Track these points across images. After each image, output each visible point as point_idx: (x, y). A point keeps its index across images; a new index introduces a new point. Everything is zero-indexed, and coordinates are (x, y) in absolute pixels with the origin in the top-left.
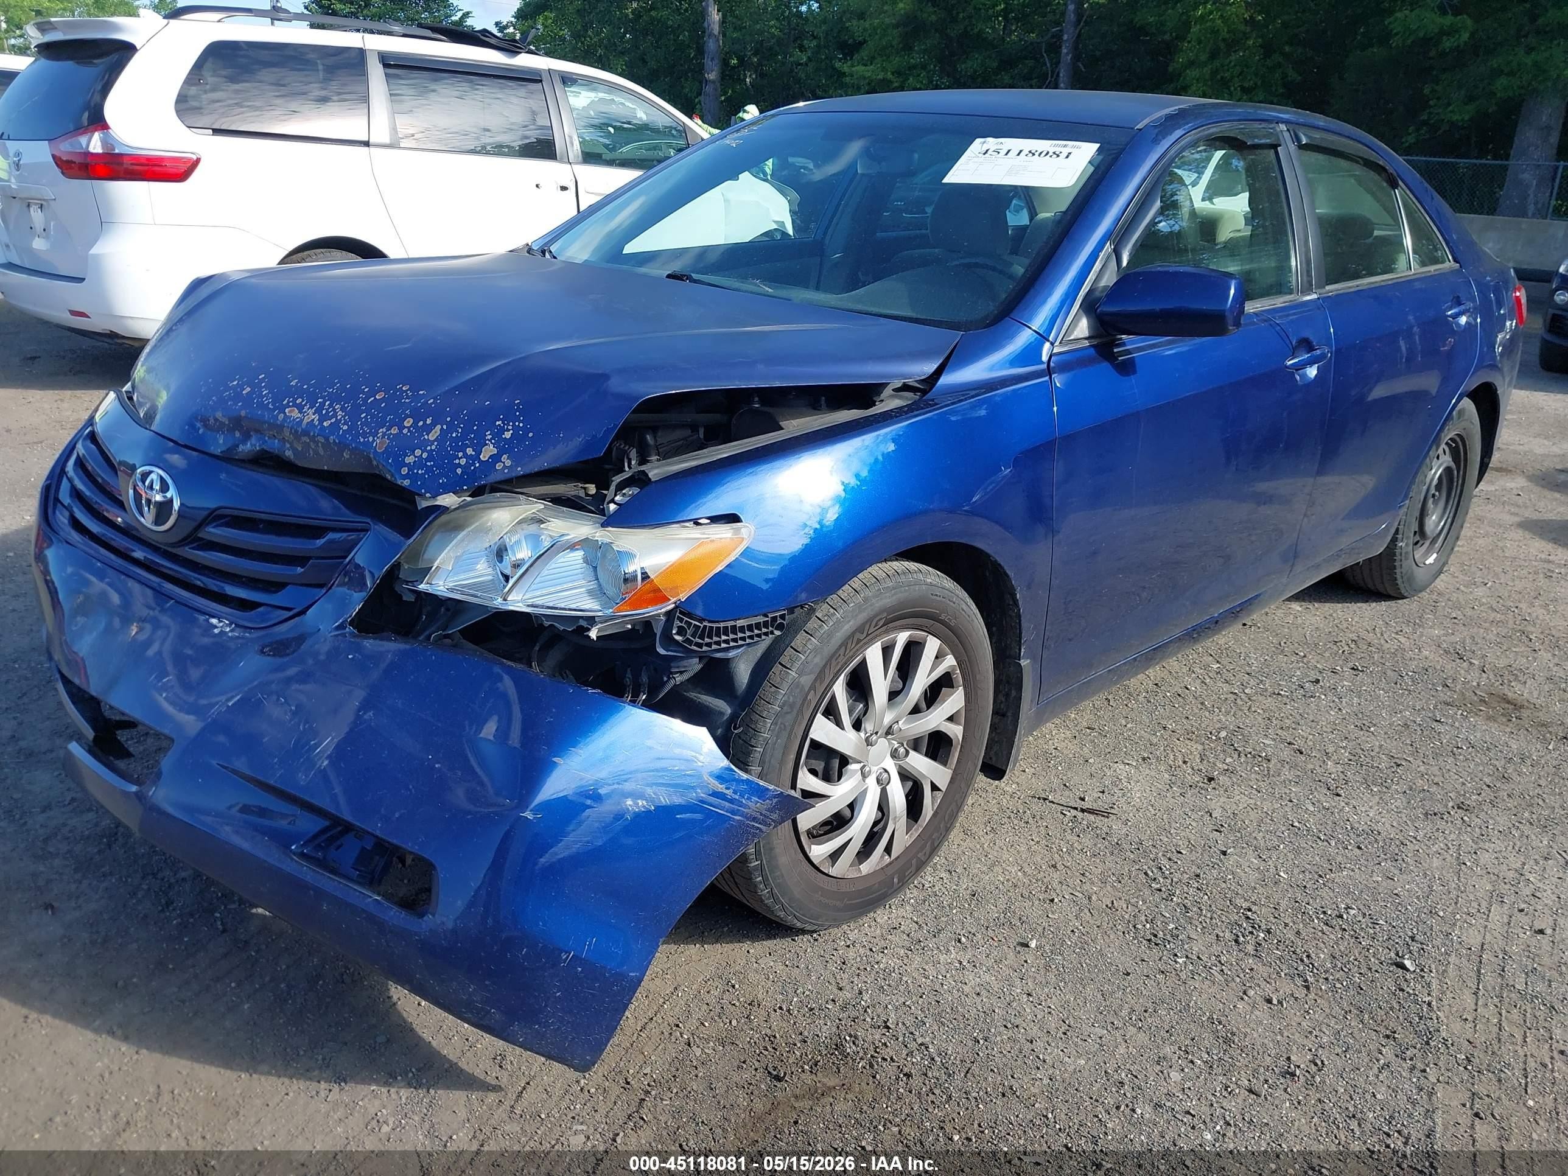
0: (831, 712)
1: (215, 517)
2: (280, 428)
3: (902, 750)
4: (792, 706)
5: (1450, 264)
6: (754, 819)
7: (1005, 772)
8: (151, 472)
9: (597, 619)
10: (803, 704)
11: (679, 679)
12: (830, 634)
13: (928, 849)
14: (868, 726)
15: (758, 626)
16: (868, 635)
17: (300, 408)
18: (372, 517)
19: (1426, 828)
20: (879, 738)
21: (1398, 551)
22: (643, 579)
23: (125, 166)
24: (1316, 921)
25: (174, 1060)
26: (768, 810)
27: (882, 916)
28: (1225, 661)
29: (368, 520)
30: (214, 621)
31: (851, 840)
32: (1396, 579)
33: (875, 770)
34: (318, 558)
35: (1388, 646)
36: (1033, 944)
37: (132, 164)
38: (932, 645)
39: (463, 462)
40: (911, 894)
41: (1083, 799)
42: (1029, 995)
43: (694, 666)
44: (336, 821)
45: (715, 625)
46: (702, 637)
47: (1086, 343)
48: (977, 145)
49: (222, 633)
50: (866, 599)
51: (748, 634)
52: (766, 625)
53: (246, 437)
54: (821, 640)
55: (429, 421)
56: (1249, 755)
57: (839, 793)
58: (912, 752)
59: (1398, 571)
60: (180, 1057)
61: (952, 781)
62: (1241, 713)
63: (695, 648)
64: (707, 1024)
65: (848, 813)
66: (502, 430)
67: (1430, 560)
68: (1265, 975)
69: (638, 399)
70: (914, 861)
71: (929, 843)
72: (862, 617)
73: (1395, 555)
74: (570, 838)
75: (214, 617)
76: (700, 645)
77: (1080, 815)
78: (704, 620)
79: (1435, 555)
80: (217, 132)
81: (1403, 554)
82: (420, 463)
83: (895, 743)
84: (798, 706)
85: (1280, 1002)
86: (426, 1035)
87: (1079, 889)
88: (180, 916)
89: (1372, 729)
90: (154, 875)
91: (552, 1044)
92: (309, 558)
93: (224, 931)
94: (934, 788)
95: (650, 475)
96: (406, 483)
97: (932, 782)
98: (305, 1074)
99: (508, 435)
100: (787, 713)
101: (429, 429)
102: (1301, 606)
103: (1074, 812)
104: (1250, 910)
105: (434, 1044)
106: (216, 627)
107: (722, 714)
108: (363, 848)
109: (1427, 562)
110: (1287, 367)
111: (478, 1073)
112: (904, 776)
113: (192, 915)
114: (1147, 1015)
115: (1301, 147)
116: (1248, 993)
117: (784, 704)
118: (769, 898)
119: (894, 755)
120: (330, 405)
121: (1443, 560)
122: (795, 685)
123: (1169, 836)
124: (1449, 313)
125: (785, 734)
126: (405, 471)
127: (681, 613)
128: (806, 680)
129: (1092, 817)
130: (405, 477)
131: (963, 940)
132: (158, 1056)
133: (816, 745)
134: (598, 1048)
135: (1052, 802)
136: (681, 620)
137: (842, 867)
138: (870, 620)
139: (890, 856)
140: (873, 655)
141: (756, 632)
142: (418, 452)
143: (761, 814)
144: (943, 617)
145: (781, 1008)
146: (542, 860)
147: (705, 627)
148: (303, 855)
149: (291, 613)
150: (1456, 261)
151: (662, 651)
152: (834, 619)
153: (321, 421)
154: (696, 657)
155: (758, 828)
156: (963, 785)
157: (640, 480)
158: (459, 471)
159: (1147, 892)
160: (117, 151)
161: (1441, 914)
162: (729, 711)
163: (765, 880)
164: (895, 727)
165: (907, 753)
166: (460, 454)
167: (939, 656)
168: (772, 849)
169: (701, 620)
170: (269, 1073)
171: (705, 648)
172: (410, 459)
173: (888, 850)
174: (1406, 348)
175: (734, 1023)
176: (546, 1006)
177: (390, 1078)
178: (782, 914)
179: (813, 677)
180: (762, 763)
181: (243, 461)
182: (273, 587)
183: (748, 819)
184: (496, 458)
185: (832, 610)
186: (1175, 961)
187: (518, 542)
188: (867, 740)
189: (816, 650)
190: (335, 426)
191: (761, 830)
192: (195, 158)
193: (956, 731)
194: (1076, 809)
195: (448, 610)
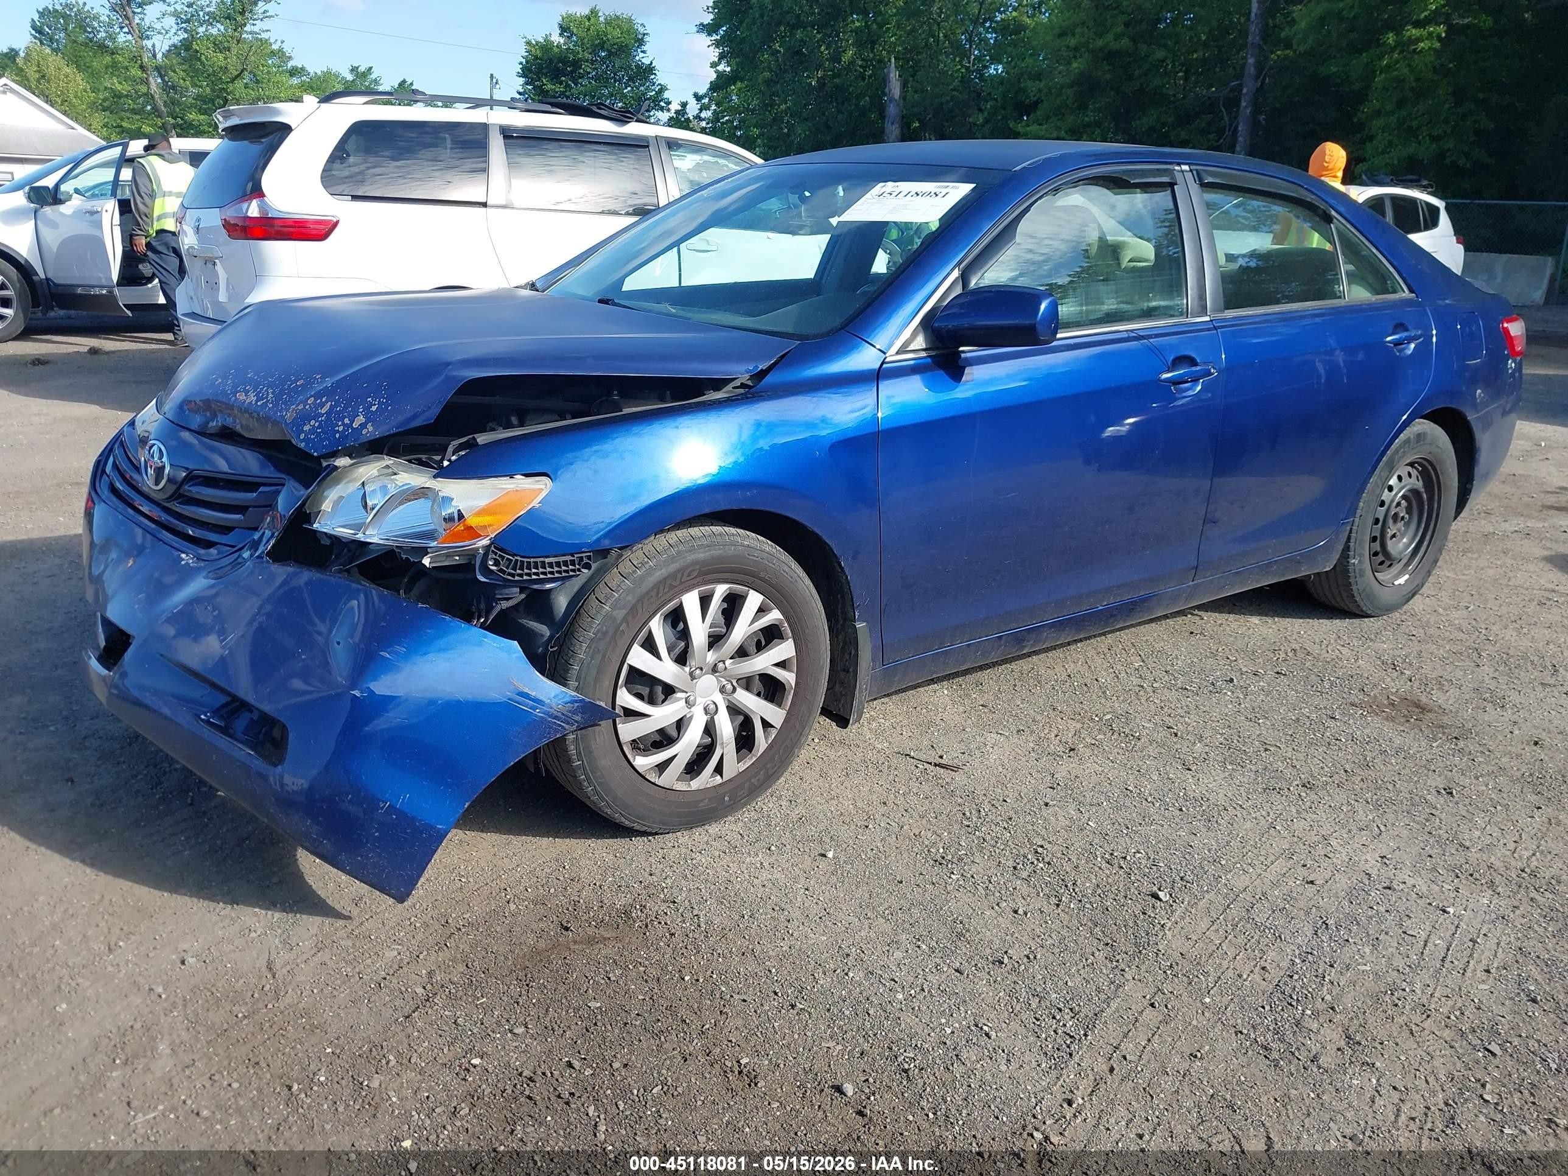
0: (650, 645)
1: (192, 478)
2: (232, 407)
3: (729, 687)
4: (605, 634)
5: (1406, 294)
6: (556, 718)
7: (849, 720)
8: (154, 445)
9: (429, 550)
10: (615, 633)
11: (505, 605)
12: (642, 578)
13: (761, 776)
14: (693, 662)
15: (566, 563)
16: (681, 583)
17: (246, 392)
18: (288, 474)
19: (1258, 799)
20: (705, 674)
21: (1351, 568)
22: (459, 519)
23: (276, 228)
24: (1099, 859)
25: (121, 881)
26: (570, 711)
27: (714, 829)
28: (1149, 661)
29: (283, 476)
30: (183, 556)
31: (675, 756)
32: (1353, 596)
33: (701, 702)
34: (255, 507)
35: (1326, 655)
36: (830, 855)
37: (282, 226)
38: (754, 600)
39: (341, 429)
40: (747, 814)
41: (941, 757)
42: (807, 889)
43: (517, 596)
44: (235, 699)
45: (525, 560)
46: (514, 569)
47: (924, 354)
48: (879, 188)
49: (187, 564)
50: (678, 553)
51: (556, 569)
52: (573, 563)
53: (214, 416)
54: (634, 582)
55: (324, 400)
56: (1122, 734)
57: (662, 715)
58: (739, 690)
59: (1354, 588)
60: (126, 879)
61: (786, 721)
62: (1137, 701)
63: (510, 578)
64: (529, 890)
65: (674, 733)
66: (371, 405)
67: (1401, 581)
68: (1025, 894)
69: (463, 380)
70: (747, 785)
71: (762, 772)
72: (674, 567)
73: (1349, 572)
74: (390, 714)
75: (184, 553)
76: (513, 575)
77: (932, 768)
78: (517, 555)
79: (1407, 577)
80: (355, 198)
81: (1357, 571)
82: (313, 431)
83: (723, 680)
84: (611, 633)
85: (1026, 914)
86: (310, 880)
87: (896, 820)
88: (163, 793)
89: (1261, 721)
90: (155, 766)
91: (372, 874)
92: (248, 507)
93: (191, 804)
94: (766, 724)
95: (478, 440)
96: (303, 445)
97: (761, 718)
98: (212, 898)
99: (374, 408)
100: (600, 639)
101: (322, 405)
102: (1260, 620)
103: (927, 766)
104: (1042, 847)
105: (314, 887)
106: (183, 560)
107: (542, 636)
108: (252, 719)
109: (1396, 583)
110: (1162, 381)
111: (338, 907)
112: (734, 710)
113: (171, 793)
114: (899, 912)
115: (1204, 185)
116: (1000, 905)
117: (598, 631)
118: (594, 795)
119: (722, 690)
120: (267, 390)
121: (1417, 581)
122: (609, 617)
123: (1004, 788)
124: (1389, 339)
125: (599, 657)
126: (302, 436)
127: (495, 547)
128: (619, 614)
129: (942, 770)
130: (302, 441)
131: (773, 848)
132: (110, 878)
133: (632, 670)
134: (412, 883)
135: (913, 758)
136: (496, 554)
137: (670, 778)
138: (682, 570)
139: (722, 776)
140: (691, 602)
141: (564, 568)
142: (312, 423)
143: (563, 715)
144: (762, 575)
145: (595, 884)
146: (367, 729)
147: (517, 560)
148: (208, 722)
149: (236, 549)
150: (1411, 291)
151: (482, 579)
152: (647, 566)
153: (257, 401)
154: (516, 587)
155: (560, 725)
156: (797, 725)
157: (471, 445)
158: (337, 436)
159: (956, 827)
160: (270, 216)
161: (1223, 862)
162: (548, 634)
163: (588, 778)
164: (721, 665)
165: (734, 689)
166: (340, 423)
167: (762, 610)
168: (591, 752)
169: (513, 556)
170: (186, 895)
171: (517, 578)
172: (307, 428)
173: (719, 770)
174: (1325, 369)
175: (552, 891)
176: (367, 842)
177: (271, 904)
178: (609, 811)
179: (624, 612)
180: (578, 679)
181: (211, 434)
182: (226, 530)
183: (550, 716)
184: (363, 426)
185: (646, 559)
186: (950, 877)
187: (374, 491)
188: (691, 674)
189: (628, 591)
190: (265, 405)
191: (563, 727)
192: (335, 220)
193: (788, 677)
194: (931, 764)
195: (349, 551)
